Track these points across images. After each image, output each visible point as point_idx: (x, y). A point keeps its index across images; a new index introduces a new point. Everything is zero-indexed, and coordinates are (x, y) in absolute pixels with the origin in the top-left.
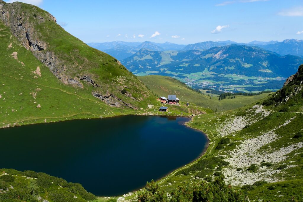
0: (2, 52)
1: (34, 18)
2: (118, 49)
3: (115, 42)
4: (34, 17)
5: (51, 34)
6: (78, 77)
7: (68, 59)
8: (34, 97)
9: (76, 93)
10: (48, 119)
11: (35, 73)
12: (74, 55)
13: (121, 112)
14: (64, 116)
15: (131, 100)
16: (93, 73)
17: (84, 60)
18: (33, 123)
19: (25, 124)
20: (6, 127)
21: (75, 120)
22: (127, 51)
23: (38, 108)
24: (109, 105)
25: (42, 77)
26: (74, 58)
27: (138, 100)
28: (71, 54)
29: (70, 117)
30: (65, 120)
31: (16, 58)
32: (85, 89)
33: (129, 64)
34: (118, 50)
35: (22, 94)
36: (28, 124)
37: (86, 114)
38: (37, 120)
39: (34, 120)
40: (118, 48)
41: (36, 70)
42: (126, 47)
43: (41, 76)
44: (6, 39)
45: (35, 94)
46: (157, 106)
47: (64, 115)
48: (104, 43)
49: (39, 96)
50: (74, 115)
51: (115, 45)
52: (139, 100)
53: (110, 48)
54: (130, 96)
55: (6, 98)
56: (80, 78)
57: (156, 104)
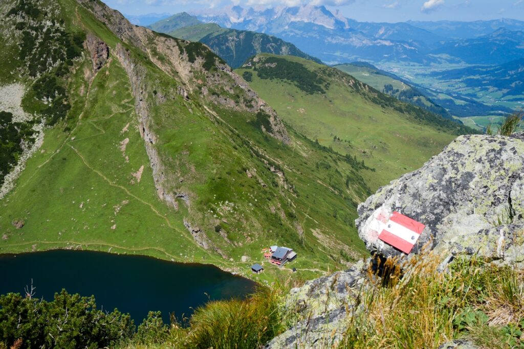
0: (112, 139)
1: (154, 96)
2: (499, 38)
3: (497, 20)
4: (153, 94)
5: (166, 122)
6: (175, 193)
7: (170, 164)
8: (115, 213)
9: (166, 216)
10: (114, 247)
11: (134, 175)
12: (180, 160)
13: (204, 258)
14: (134, 248)
15: (224, 242)
16: (193, 191)
17: (190, 168)
18: (96, 250)
19: (88, 249)
20: (68, 249)
21: (144, 256)
22: (519, 45)
23: (112, 229)
24: (197, 242)
25: (140, 183)
26: (179, 164)
27: (234, 245)
28: (177, 158)
29: (139, 251)
30: (131, 254)
31: (123, 148)
32: (178, 212)
33: (512, 76)
34: (497, 42)
35: (106, 206)
36: (91, 249)
37: (159, 250)
38: (103, 246)
39: (99, 246)
40: (498, 36)
41: (138, 171)
42: (519, 34)
43: (139, 181)
44: (124, 117)
45: (119, 209)
46: (255, 260)
47: (133, 246)
48: (470, 23)
49: (122, 212)
50: (146, 248)
51: (496, 28)
52: (236, 244)
53: (483, 35)
54: (225, 237)
55: (87, 209)
56: (177, 195)
57: (255, 257)
